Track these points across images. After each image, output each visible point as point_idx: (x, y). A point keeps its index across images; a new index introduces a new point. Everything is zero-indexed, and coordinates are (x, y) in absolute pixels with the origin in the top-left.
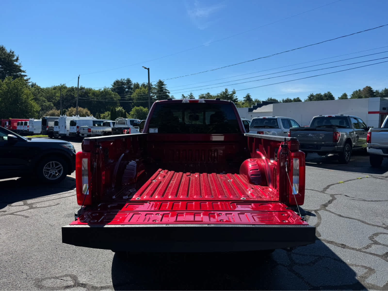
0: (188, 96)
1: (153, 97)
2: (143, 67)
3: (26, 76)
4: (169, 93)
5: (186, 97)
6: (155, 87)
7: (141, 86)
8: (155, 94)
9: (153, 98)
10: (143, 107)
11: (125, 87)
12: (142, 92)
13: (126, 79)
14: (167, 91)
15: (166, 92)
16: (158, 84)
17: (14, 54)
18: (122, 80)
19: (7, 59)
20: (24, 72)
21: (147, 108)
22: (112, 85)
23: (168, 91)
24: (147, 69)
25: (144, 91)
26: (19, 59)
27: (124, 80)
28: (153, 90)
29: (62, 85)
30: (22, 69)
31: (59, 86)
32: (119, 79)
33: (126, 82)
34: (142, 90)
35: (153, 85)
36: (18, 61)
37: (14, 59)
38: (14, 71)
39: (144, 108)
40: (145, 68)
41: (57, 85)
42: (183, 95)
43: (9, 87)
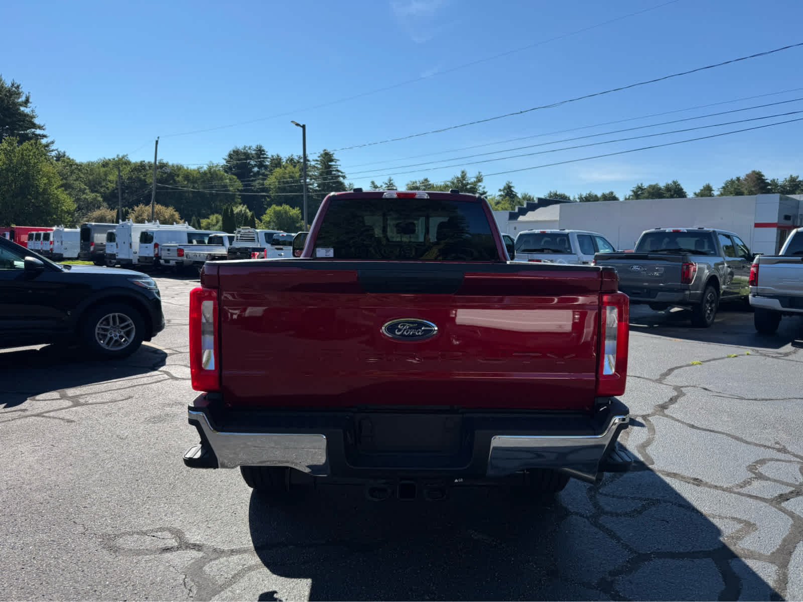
0: (383, 185)
1: (311, 186)
2: (292, 122)
3: (44, 136)
4: (344, 177)
5: (379, 186)
6: (316, 165)
7: (287, 162)
8: (314, 179)
9: (311, 189)
10: (291, 207)
11: (252, 162)
12: (287, 176)
13: (254, 147)
14: (340, 174)
15: (339, 176)
16: (321, 158)
17: (20, 90)
18: (247, 149)
19: (6, 101)
20: (40, 128)
21: (298, 208)
22: (225, 159)
23: (342, 173)
24: (301, 126)
25: (293, 173)
26: (30, 100)
27: (250, 149)
28: (311, 171)
29: (120, 157)
30: (36, 121)
31: (114, 159)
32: (240, 147)
33: (254, 152)
34: (287, 171)
35: (311, 160)
36: (29, 105)
37: (20, 100)
38: (21, 126)
39: (291, 209)
40: (298, 125)
41: (111, 157)
42: (373, 183)
43: (11, 160)
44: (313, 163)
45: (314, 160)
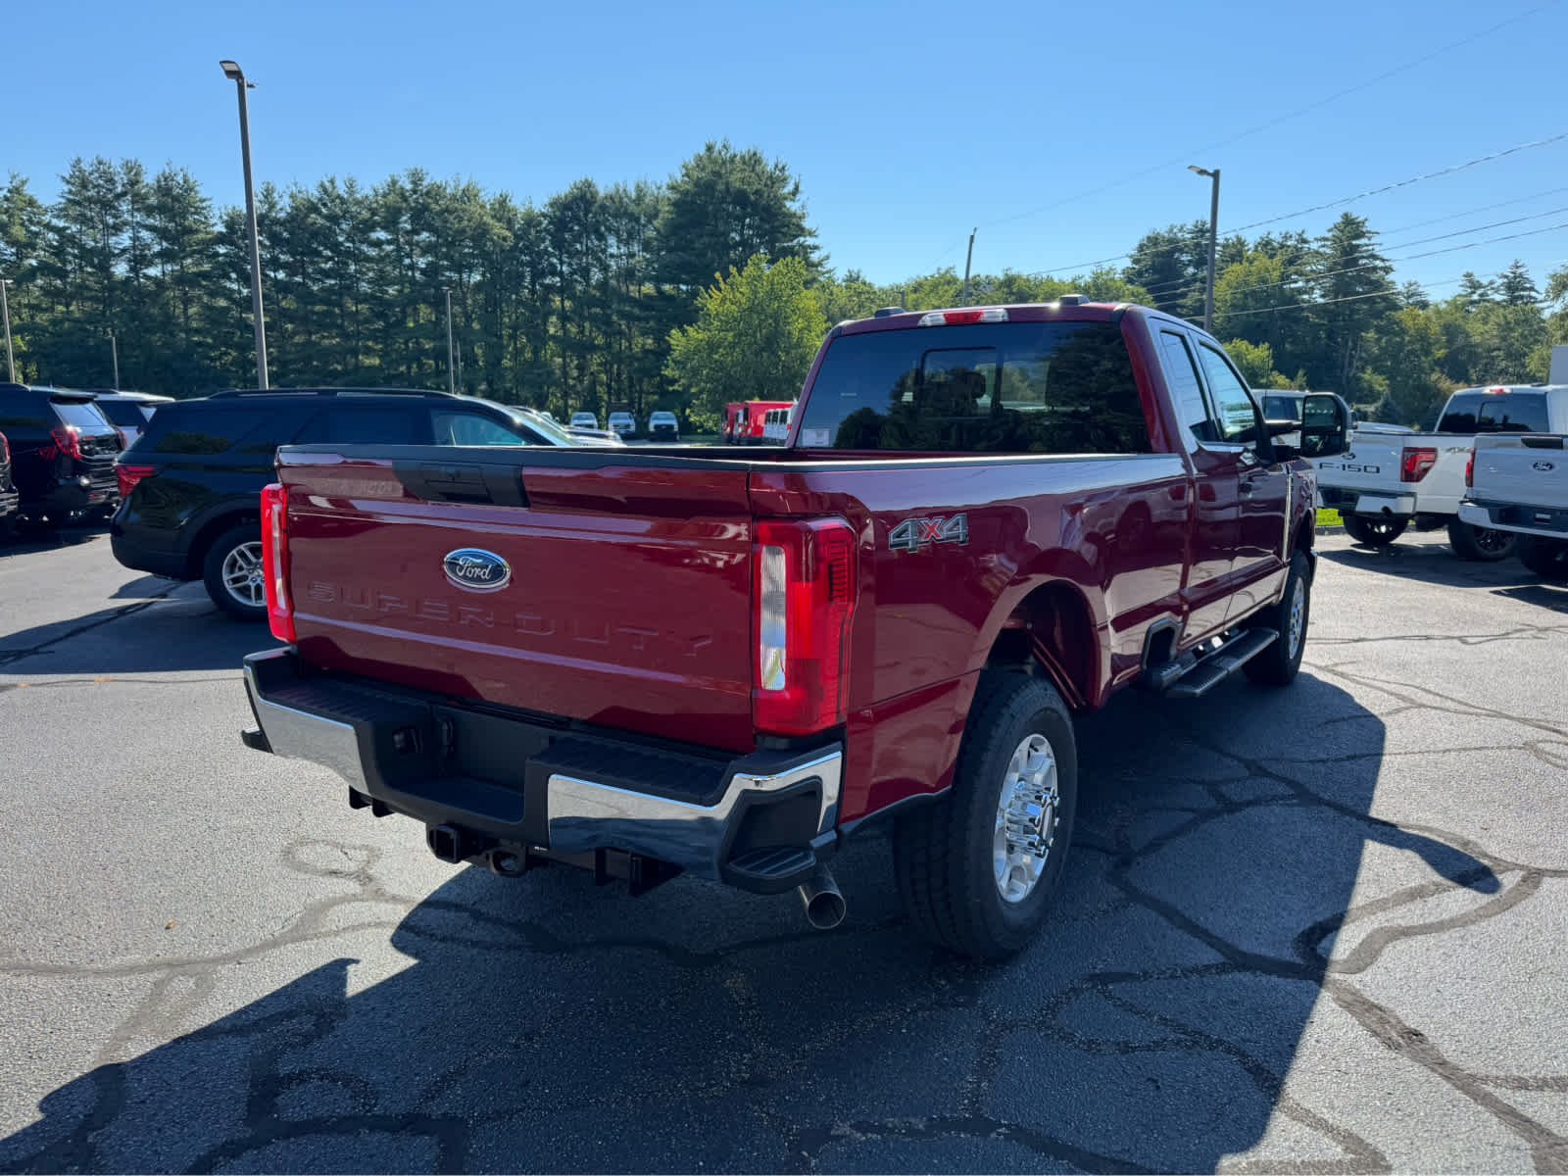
0: (1495, 278)
1: (1306, 297)
2: (1190, 167)
3: (816, 248)
4: (1388, 270)
5: (1485, 282)
6: (1321, 250)
7: (1256, 250)
8: (1313, 280)
9: (1303, 301)
10: (1251, 342)
11: (1185, 258)
12: (1253, 279)
13: (1190, 226)
14: (1378, 263)
15: (1375, 269)
16: (1336, 233)
17: (787, 173)
18: (1175, 230)
19: (766, 195)
20: (811, 234)
21: (1267, 345)
22: (1131, 257)
23: (1383, 260)
24: (1209, 174)
25: (1267, 270)
26: (800, 189)
27: (1181, 230)
28: (1309, 264)
29: (942, 272)
30: (807, 224)
31: (932, 277)
32: (1162, 229)
33: (1189, 236)
34: (1253, 269)
35: (1311, 238)
36: (798, 197)
37: (786, 191)
38: (785, 234)
39: (1251, 347)
40: (1202, 172)
41: (928, 274)
42: (1468, 275)
43: (755, 293)
44: (1314, 246)
45: (1316, 239)
